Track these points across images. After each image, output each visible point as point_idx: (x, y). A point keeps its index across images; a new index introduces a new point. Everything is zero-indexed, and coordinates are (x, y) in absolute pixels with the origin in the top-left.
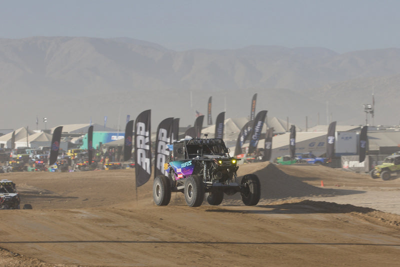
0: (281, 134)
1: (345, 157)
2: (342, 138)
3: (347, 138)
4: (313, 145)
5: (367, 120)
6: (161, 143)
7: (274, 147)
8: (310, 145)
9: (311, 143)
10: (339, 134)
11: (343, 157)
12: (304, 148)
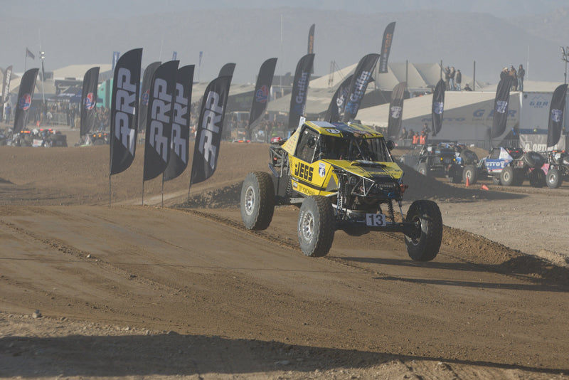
0: (418, 94)
1: (526, 137)
2: (532, 104)
3: (539, 104)
4: (481, 114)
5: (565, 74)
6: (156, 104)
7: (405, 116)
8: (475, 114)
9: (476, 111)
10: (525, 96)
11: (522, 136)
12: (463, 119)
